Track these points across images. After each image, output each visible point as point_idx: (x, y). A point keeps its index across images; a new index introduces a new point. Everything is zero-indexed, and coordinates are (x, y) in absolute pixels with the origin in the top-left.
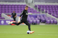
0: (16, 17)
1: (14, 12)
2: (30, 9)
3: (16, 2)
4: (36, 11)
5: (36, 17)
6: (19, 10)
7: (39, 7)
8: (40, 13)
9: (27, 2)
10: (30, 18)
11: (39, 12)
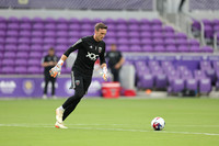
0: (120, 68)
1: (114, 48)
2: (175, 38)
3: (120, 10)
4: (198, 45)
5: (199, 67)
6: (133, 41)
7: (209, 28)
8: (211, 51)
9: (161, 10)
10: (173, 73)
11: (211, 47)
